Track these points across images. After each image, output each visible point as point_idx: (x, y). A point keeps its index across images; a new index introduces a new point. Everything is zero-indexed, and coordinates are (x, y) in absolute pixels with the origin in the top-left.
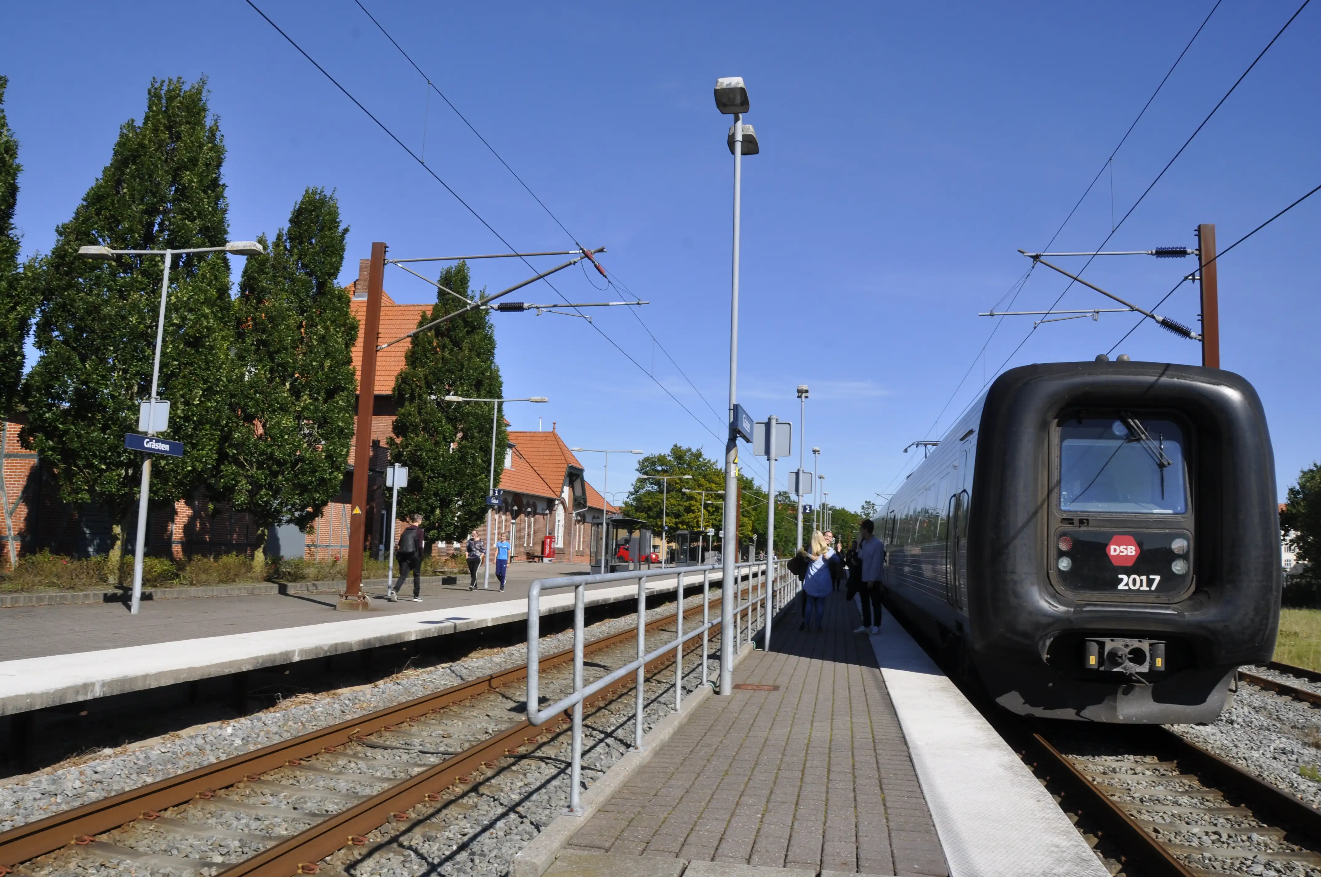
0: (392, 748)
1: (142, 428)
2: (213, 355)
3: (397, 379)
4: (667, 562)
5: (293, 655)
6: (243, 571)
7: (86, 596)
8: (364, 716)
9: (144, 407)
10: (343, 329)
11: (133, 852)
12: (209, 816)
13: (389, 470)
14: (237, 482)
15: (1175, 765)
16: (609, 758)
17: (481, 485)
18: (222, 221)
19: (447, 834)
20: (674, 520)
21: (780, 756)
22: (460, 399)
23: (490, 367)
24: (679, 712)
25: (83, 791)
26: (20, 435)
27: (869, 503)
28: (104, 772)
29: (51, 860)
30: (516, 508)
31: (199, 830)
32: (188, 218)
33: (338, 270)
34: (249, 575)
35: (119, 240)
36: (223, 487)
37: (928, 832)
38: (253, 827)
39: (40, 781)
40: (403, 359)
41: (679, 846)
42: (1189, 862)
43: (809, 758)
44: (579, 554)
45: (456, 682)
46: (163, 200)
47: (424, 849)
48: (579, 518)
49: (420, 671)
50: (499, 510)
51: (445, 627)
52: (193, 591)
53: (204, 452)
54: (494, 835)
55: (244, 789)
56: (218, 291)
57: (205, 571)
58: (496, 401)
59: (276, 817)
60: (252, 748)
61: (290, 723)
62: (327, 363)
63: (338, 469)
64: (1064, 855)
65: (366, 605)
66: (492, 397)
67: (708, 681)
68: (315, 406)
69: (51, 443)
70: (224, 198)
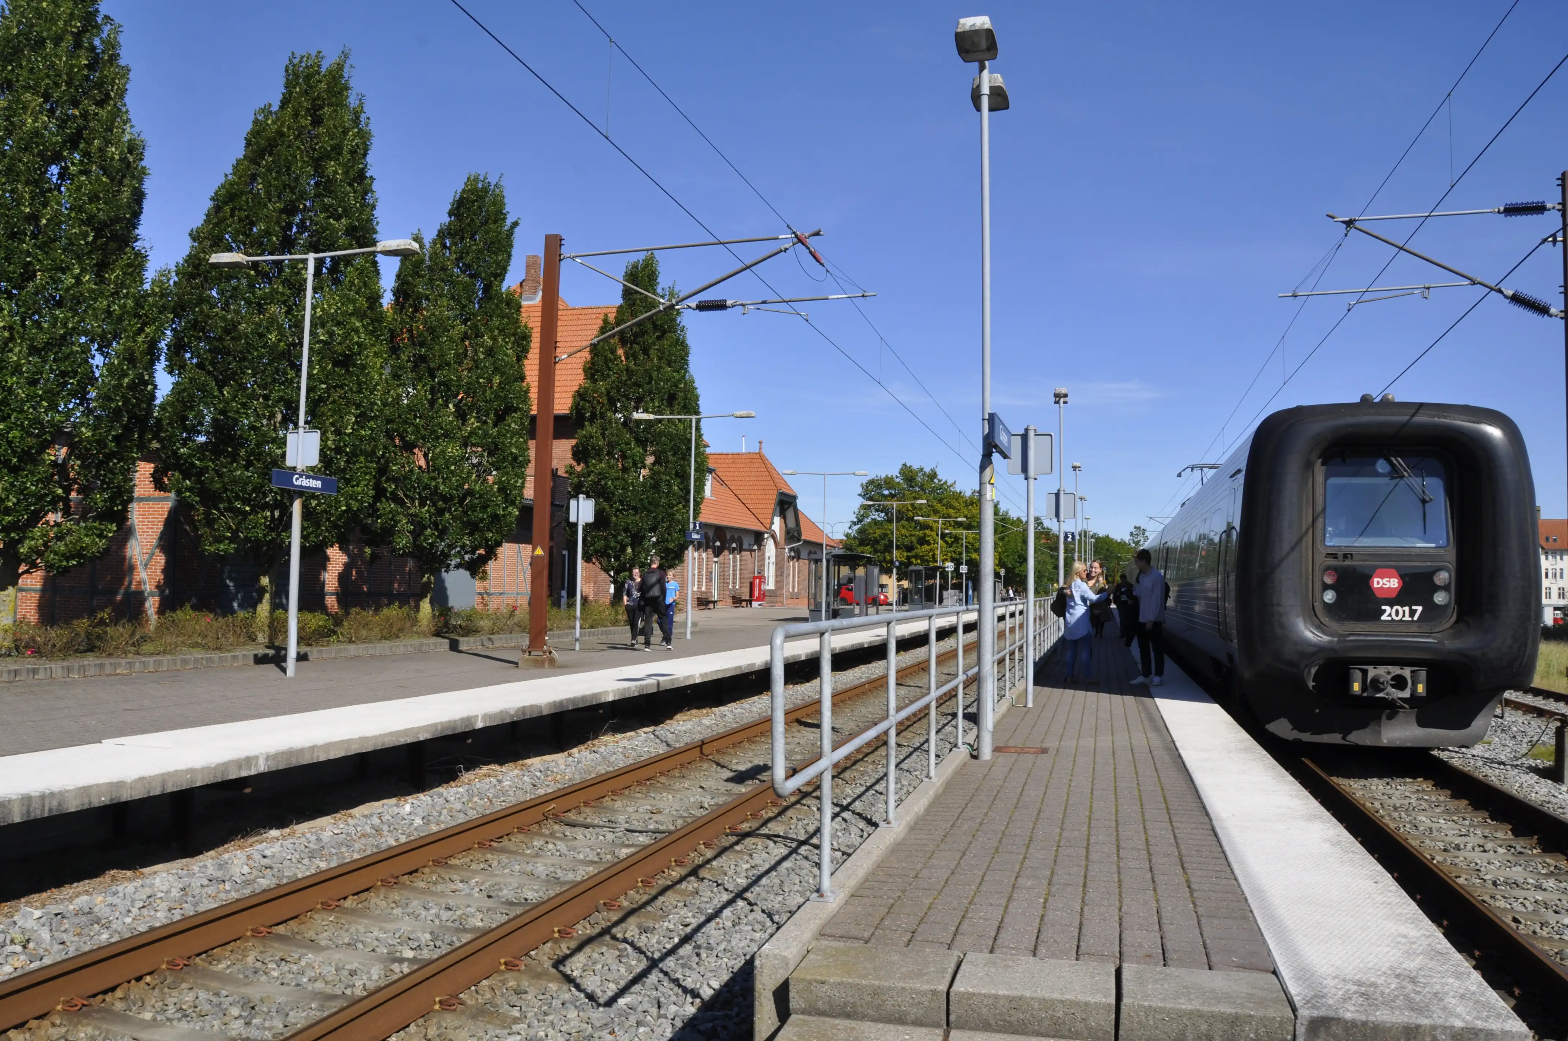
0: (594, 826)
1: (290, 462)
2: (366, 375)
3: (574, 397)
4: (898, 603)
5: (476, 720)
6: (408, 624)
7: (234, 657)
8: (559, 789)
9: (291, 438)
10: (513, 339)
11: (313, 945)
12: (393, 905)
13: (573, 503)
14: (397, 522)
15: (1535, 841)
16: (846, 834)
17: (678, 516)
18: (370, 219)
19: (666, 924)
20: (906, 554)
21: (1058, 830)
22: (652, 417)
23: (684, 377)
24: (934, 779)
25: (252, 877)
26: (153, 476)
27: (1139, 528)
28: (273, 856)
29: (228, 954)
30: (718, 544)
31: (385, 921)
32: (332, 216)
33: (505, 270)
34: (415, 629)
35: (256, 245)
36: (381, 528)
37: (1245, 918)
38: (444, 918)
39: (205, 866)
40: (581, 371)
41: (951, 936)
42: (1561, 959)
43: (1092, 833)
44: (794, 596)
45: (662, 750)
46: (303, 196)
47: (642, 942)
48: (793, 554)
49: (619, 736)
50: (699, 546)
51: (647, 685)
52: (352, 649)
53: (359, 488)
54: (721, 926)
55: (430, 875)
56: (368, 299)
57: (366, 625)
58: (694, 418)
59: (469, 906)
60: (434, 828)
61: (476, 799)
62: (496, 380)
63: (513, 503)
64: (1414, 946)
65: (552, 661)
66: (688, 412)
67: (964, 743)
68: (484, 431)
69: (188, 482)
70: (373, 192)
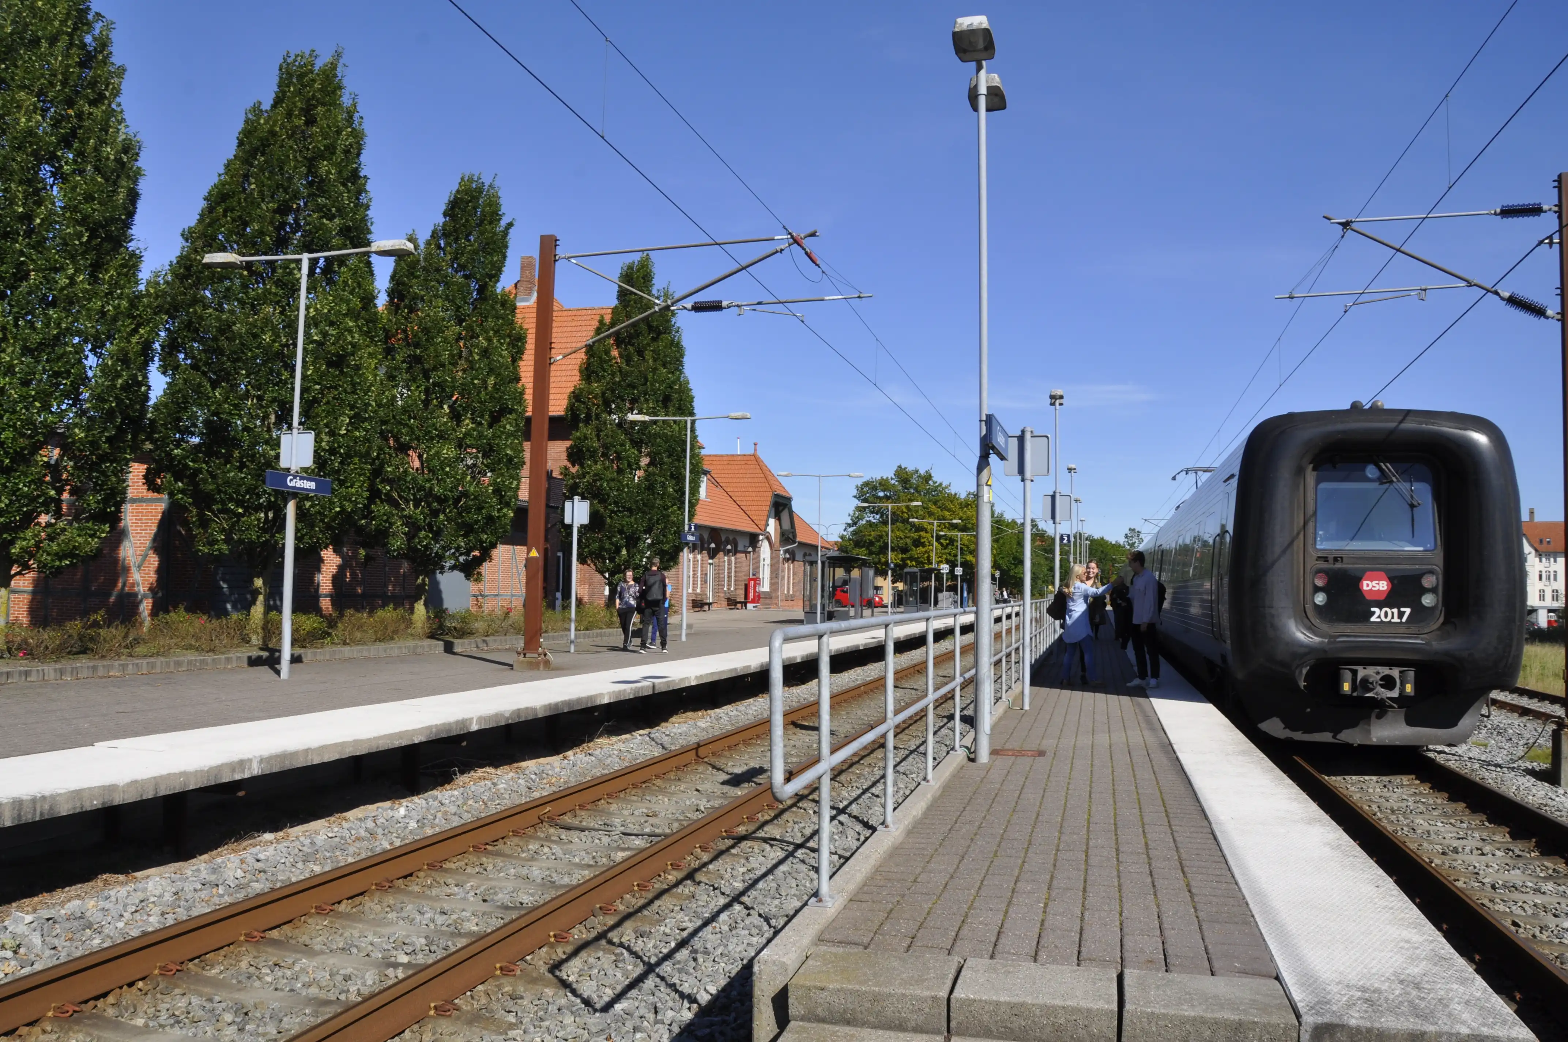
0: (590, 830)
1: (283, 463)
2: (360, 376)
3: (569, 397)
4: (893, 605)
5: (471, 723)
6: (403, 626)
7: (228, 659)
8: (555, 793)
9: (285, 439)
10: (508, 340)
11: (307, 950)
12: (388, 909)
13: (568, 505)
14: (391, 524)
15: (1533, 844)
16: (844, 838)
17: (673, 518)
18: (364, 219)
19: (662, 928)
20: (900, 556)
21: (1057, 834)
22: (647, 418)
23: (679, 378)
24: (932, 783)
25: (246, 881)
26: (145, 477)
27: (1133, 530)
28: (267, 860)
29: (221, 958)
30: (713, 545)
31: (378, 926)
32: (325, 216)
33: (500, 270)
34: (409, 631)
35: (250, 245)
36: (376, 530)
38: (439, 922)
39: (198, 870)
40: (576, 372)
41: (950, 942)
42: (1562, 963)
43: (1091, 836)
44: (789, 598)
45: (657, 752)
46: (296, 196)
47: (638, 946)
48: (788, 556)
49: (614, 739)
50: (694, 548)
51: (642, 688)
52: (347, 651)
53: (353, 490)
54: (718, 930)
55: (425, 879)
56: (362, 299)
57: (360, 628)
58: (689, 419)
59: (464, 910)
60: (429, 832)
61: (470, 802)
62: (491, 381)
63: (508, 505)
64: (1418, 952)
65: (547, 663)
66: (682, 414)
67: (961, 747)
68: (479, 432)
69: (180, 484)
70: (366, 191)
